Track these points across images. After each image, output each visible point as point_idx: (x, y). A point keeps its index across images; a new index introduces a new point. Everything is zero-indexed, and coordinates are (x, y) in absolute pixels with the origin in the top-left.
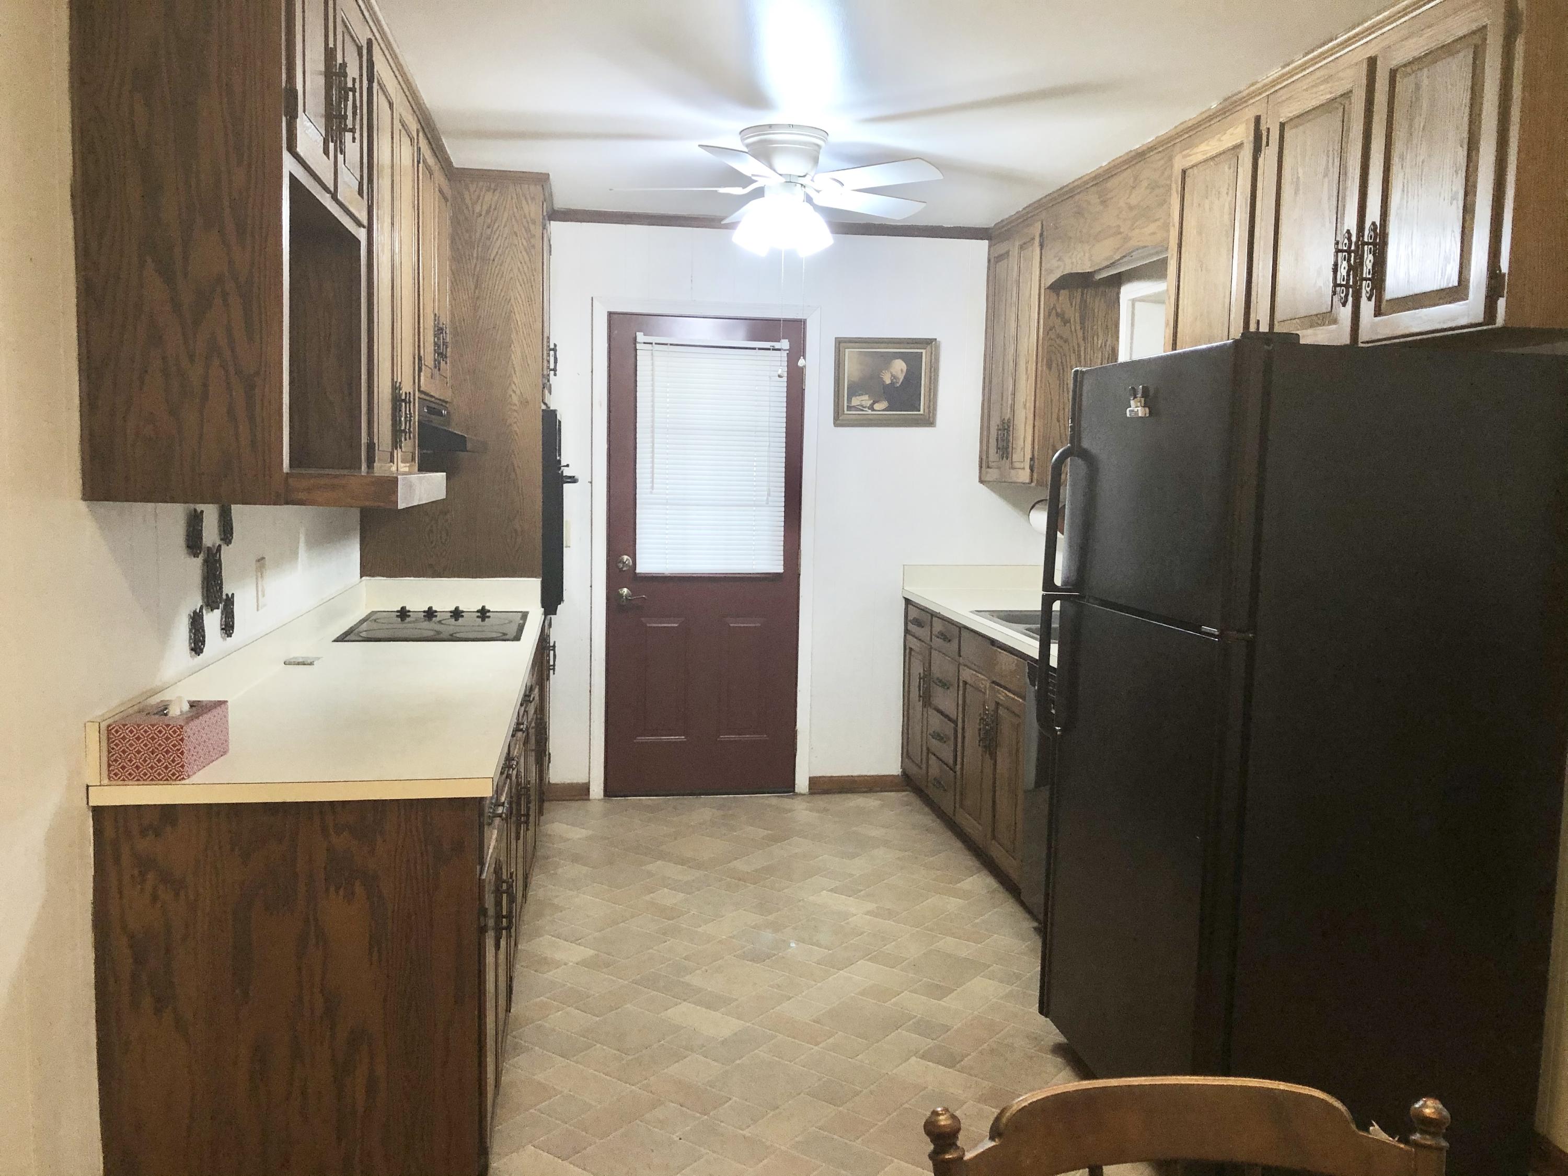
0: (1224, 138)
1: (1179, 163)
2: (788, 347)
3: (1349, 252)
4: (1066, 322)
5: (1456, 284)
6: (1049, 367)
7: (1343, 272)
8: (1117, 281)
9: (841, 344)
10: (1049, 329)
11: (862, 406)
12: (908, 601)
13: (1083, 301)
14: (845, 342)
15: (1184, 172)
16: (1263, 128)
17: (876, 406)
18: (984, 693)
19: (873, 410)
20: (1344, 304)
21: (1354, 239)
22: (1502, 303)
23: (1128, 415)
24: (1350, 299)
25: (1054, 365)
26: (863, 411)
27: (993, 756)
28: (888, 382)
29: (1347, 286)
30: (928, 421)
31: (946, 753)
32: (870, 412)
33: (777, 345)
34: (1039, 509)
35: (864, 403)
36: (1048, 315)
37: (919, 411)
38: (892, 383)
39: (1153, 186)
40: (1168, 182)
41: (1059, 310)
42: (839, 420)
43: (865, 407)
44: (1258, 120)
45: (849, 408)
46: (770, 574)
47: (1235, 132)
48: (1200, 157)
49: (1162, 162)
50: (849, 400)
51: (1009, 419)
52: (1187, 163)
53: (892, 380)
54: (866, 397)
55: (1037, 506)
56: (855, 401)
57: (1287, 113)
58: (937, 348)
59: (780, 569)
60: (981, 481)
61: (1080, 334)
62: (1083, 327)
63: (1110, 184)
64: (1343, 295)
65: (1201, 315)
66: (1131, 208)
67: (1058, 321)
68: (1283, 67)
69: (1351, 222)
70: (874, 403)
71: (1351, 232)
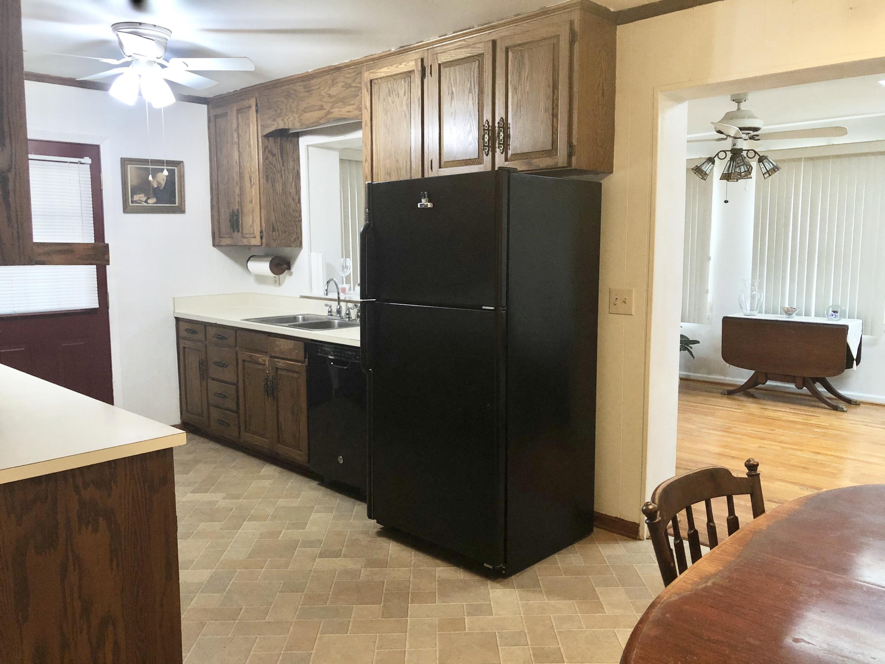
0: (400, 66)
1: (367, 76)
2: (90, 162)
3: (488, 130)
4: (274, 155)
5: (550, 148)
6: (267, 180)
7: (486, 140)
8: (297, 135)
9: (125, 162)
10: (266, 158)
11: (140, 201)
12: (177, 319)
13: (281, 145)
14: (127, 161)
15: (371, 81)
16: (425, 64)
17: (150, 201)
18: (264, 365)
19: (147, 203)
20: (487, 155)
21: (490, 124)
22: (574, 159)
23: (419, 206)
24: (490, 153)
25: (270, 179)
26: (140, 203)
27: (276, 399)
28: (156, 186)
29: (488, 146)
30: (181, 210)
31: (230, 404)
32: (145, 204)
33: (82, 160)
34: (252, 260)
35: (141, 199)
36: (264, 152)
37: (175, 203)
38: (158, 187)
39: (348, 86)
40: (359, 85)
41: (270, 149)
42: (127, 209)
43: (142, 201)
44: (422, 60)
45: (132, 202)
46: (86, 309)
47: (408, 64)
48: (383, 75)
49: (353, 74)
50: (132, 197)
51: (238, 209)
52: (373, 76)
53: (158, 186)
54: (143, 195)
55: (251, 259)
56: (136, 198)
57: (443, 58)
58: (183, 164)
59: (97, 306)
60: (214, 245)
61: (281, 162)
62: (282, 158)
63: (313, 82)
64: (486, 151)
65: (390, 156)
66: (330, 96)
67: (270, 155)
68: (440, 37)
69: (487, 116)
70: (148, 199)
71: (489, 121)
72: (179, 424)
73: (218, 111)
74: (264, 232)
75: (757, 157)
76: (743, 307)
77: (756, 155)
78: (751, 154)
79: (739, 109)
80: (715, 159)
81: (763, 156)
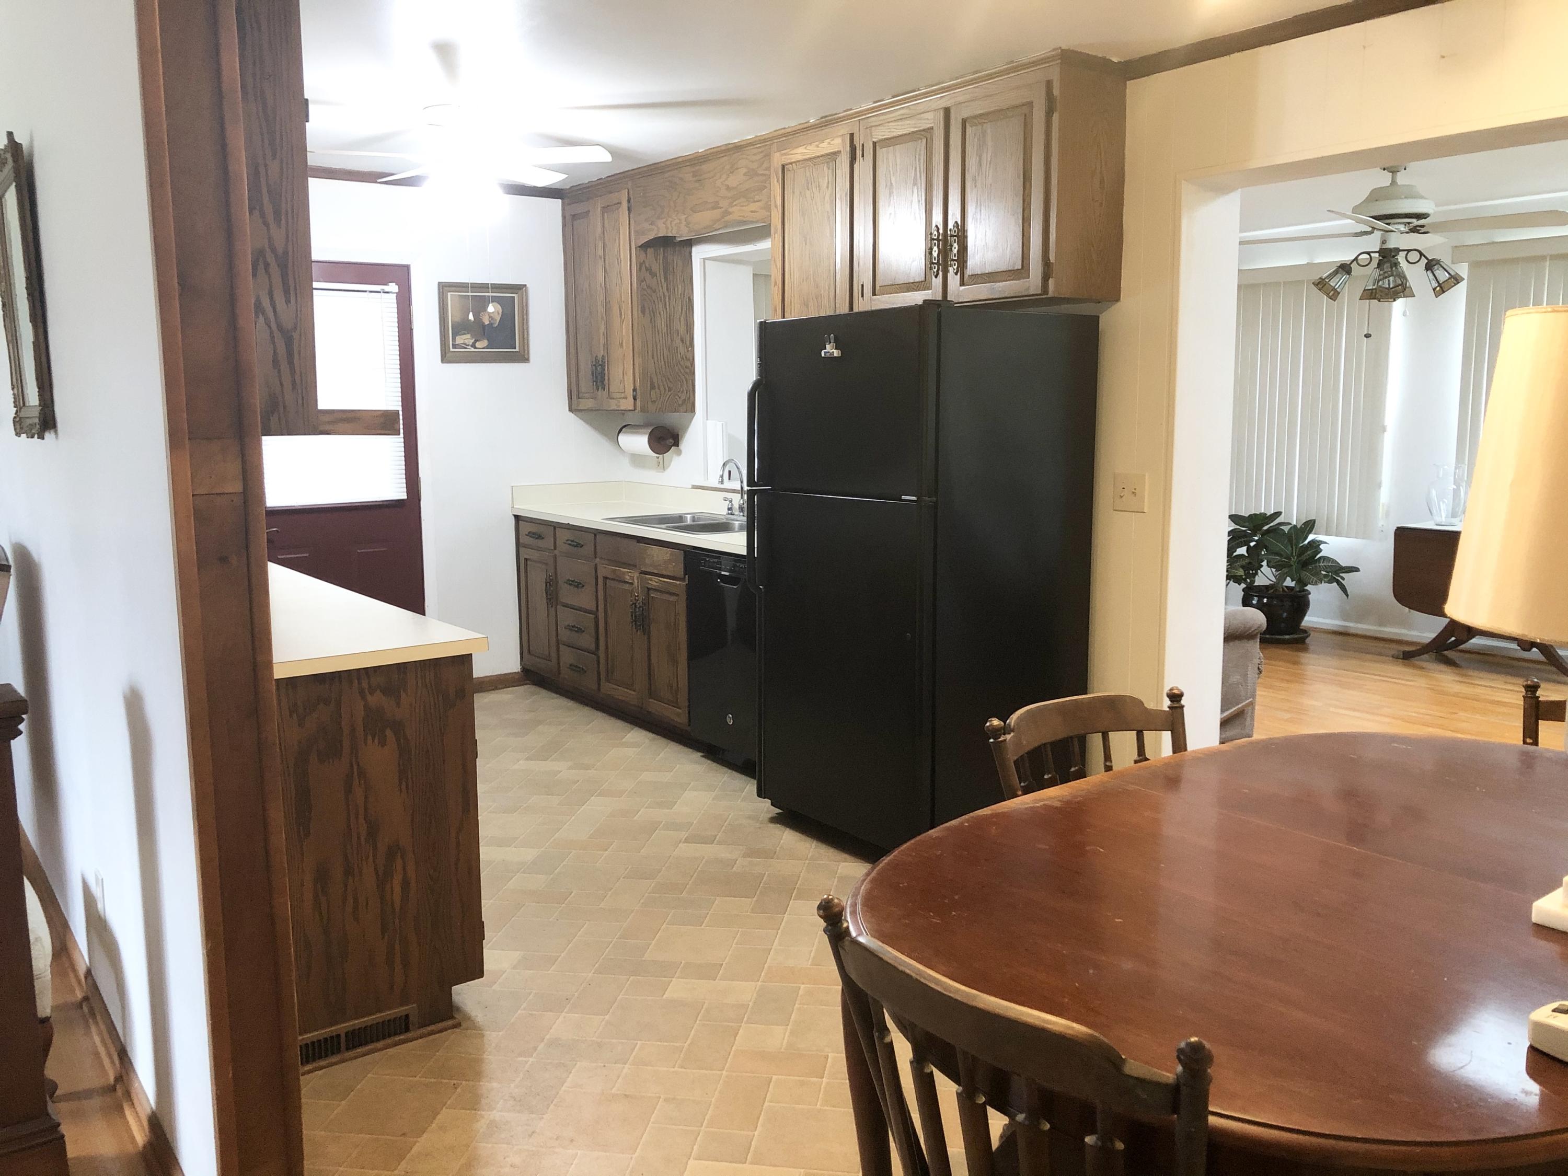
0: (821, 145)
1: (778, 159)
2: (397, 290)
3: (938, 240)
4: (653, 275)
5: (1020, 267)
6: (643, 312)
7: (935, 254)
8: (689, 243)
9: (444, 288)
10: (641, 280)
11: (465, 344)
12: (517, 518)
13: (665, 258)
14: (446, 287)
15: (783, 167)
16: (856, 142)
17: (478, 345)
18: (632, 584)
19: (475, 348)
20: (936, 277)
21: (941, 231)
22: (1051, 281)
23: (823, 355)
24: (941, 273)
25: (647, 310)
26: (466, 348)
27: (647, 632)
28: (487, 323)
29: (938, 264)
30: (522, 357)
31: (586, 640)
32: (473, 350)
33: (386, 288)
34: (625, 433)
35: (466, 341)
36: (639, 270)
37: (515, 348)
38: (491, 324)
39: (751, 174)
40: (767, 172)
41: (647, 265)
42: (446, 357)
43: (468, 345)
44: (852, 135)
45: (454, 346)
46: (392, 501)
47: (832, 143)
48: (800, 157)
49: (759, 157)
50: (454, 339)
51: (603, 356)
52: (785, 160)
53: (490, 321)
54: (468, 336)
55: (624, 430)
56: (459, 340)
57: (880, 134)
58: (526, 291)
59: (404, 496)
60: (571, 410)
61: (665, 285)
62: (666, 279)
63: (705, 167)
64: (935, 270)
65: (807, 278)
66: (728, 188)
67: (648, 275)
68: (875, 102)
69: (937, 219)
70: (476, 341)
71: (939, 226)
72: (518, 672)
73: (579, 208)
74: (638, 391)
75: (1424, 261)
76: (1434, 511)
77: (1423, 257)
78: (1414, 256)
79: (1394, 182)
80: (1352, 266)
81: (1433, 260)
